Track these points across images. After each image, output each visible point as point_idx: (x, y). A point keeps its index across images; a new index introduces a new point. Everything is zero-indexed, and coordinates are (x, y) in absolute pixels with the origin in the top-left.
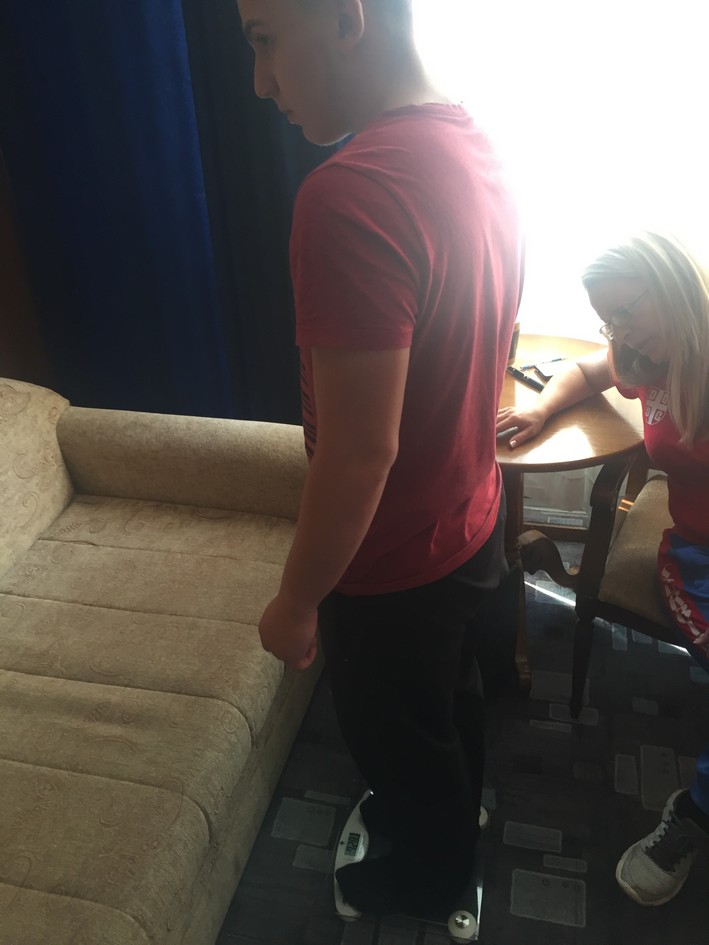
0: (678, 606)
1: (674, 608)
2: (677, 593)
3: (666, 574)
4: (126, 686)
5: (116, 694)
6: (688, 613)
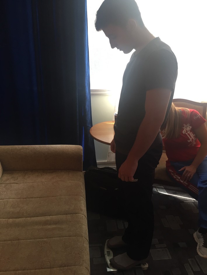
2: (175, 174)
3: (170, 170)
4: (50, 216)
5: (48, 218)
6: (179, 178)
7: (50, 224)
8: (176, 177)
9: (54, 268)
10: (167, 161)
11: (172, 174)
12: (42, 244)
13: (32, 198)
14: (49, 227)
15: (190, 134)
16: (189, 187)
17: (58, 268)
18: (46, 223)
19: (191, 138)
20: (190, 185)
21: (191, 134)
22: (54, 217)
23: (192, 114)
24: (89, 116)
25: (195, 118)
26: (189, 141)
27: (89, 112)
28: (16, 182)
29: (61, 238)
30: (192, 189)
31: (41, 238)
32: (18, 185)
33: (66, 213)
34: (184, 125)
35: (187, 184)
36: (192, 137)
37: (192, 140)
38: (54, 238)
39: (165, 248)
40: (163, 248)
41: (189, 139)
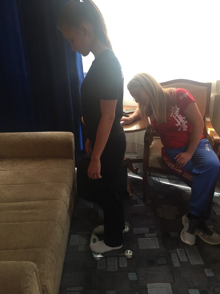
2: (169, 162)
3: (165, 158)
4: (28, 201)
5: (26, 203)
6: (173, 166)
7: (26, 209)
8: (170, 165)
9: (19, 249)
10: (162, 149)
11: (167, 163)
12: (13, 227)
13: (16, 184)
14: (25, 211)
15: (178, 117)
16: (183, 175)
17: (22, 250)
18: (22, 208)
19: (179, 121)
20: (185, 173)
21: (180, 117)
22: (32, 203)
23: (179, 94)
25: (181, 98)
26: (177, 125)
28: (3, 169)
29: (33, 222)
30: (186, 176)
31: (14, 222)
32: (5, 172)
33: (45, 199)
34: (172, 107)
35: (181, 171)
36: (181, 120)
37: (181, 123)
38: (26, 222)
39: (155, 237)
40: (153, 237)
41: (177, 123)
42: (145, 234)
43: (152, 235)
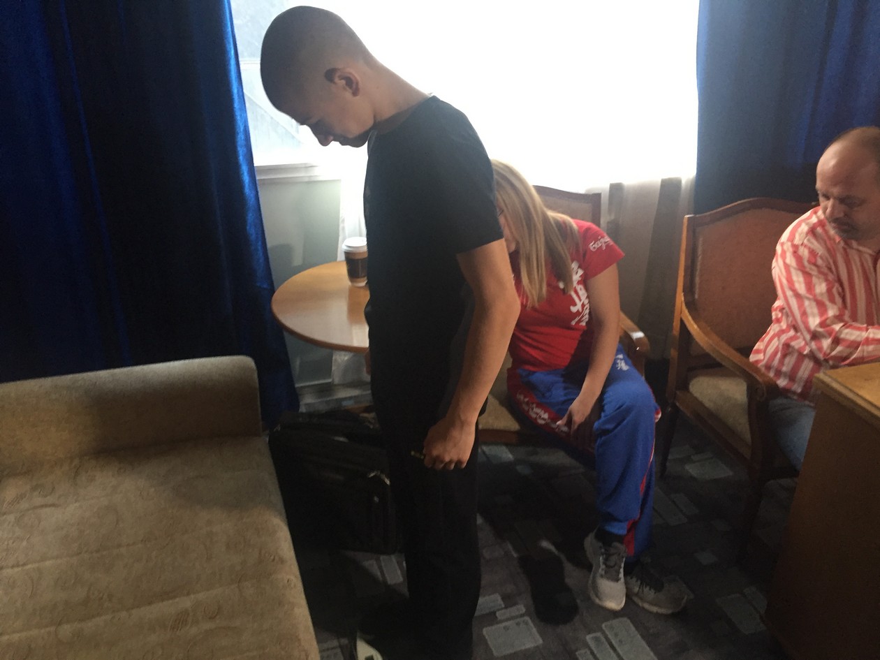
0: (537, 414)
1: (534, 416)
2: (534, 405)
3: (521, 396)
5: (186, 603)
6: (546, 416)
10: (508, 371)
11: (526, 407)
14: (195, 629)
19: (580, 300)
24: (261, 254)
26: (574, 309)
27: (260, 243)
28: (50, 500)
33: (238, 579)
36: (583, 299)
37: (583, 305)
39: (522, 616)
40: (516, 617)
41: (575, 304)
42: (494, 613)
43: (514, 611)
